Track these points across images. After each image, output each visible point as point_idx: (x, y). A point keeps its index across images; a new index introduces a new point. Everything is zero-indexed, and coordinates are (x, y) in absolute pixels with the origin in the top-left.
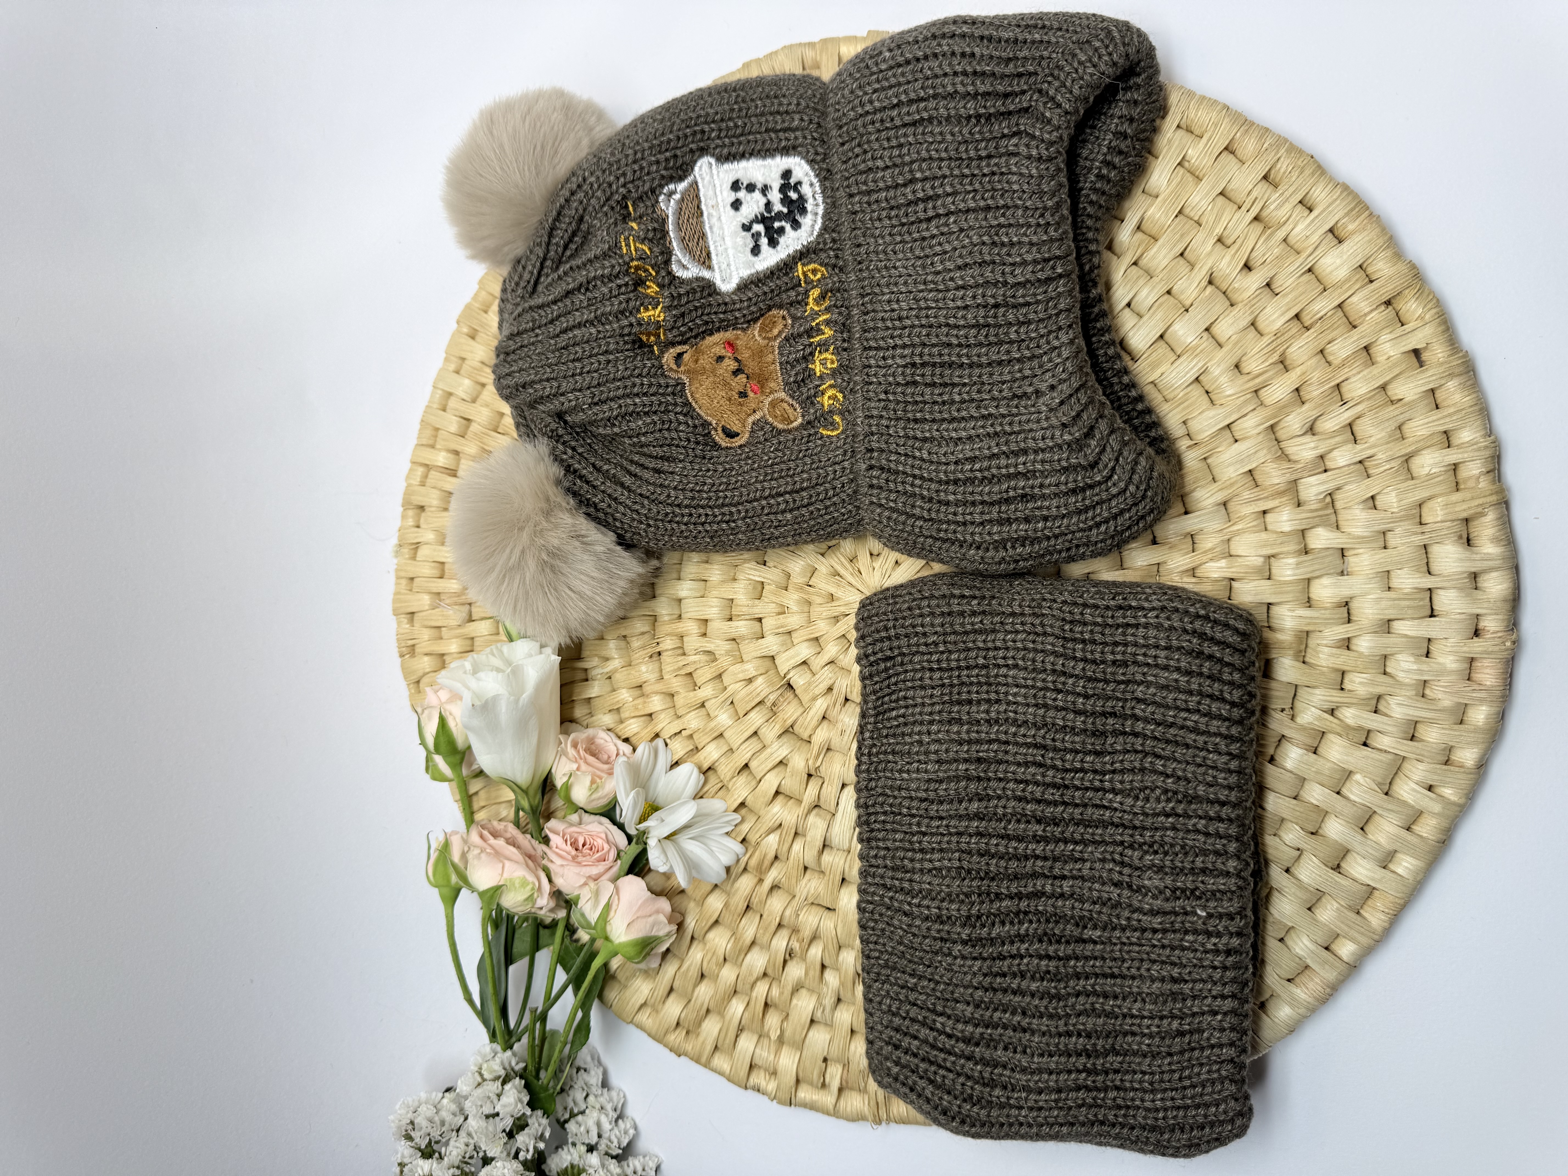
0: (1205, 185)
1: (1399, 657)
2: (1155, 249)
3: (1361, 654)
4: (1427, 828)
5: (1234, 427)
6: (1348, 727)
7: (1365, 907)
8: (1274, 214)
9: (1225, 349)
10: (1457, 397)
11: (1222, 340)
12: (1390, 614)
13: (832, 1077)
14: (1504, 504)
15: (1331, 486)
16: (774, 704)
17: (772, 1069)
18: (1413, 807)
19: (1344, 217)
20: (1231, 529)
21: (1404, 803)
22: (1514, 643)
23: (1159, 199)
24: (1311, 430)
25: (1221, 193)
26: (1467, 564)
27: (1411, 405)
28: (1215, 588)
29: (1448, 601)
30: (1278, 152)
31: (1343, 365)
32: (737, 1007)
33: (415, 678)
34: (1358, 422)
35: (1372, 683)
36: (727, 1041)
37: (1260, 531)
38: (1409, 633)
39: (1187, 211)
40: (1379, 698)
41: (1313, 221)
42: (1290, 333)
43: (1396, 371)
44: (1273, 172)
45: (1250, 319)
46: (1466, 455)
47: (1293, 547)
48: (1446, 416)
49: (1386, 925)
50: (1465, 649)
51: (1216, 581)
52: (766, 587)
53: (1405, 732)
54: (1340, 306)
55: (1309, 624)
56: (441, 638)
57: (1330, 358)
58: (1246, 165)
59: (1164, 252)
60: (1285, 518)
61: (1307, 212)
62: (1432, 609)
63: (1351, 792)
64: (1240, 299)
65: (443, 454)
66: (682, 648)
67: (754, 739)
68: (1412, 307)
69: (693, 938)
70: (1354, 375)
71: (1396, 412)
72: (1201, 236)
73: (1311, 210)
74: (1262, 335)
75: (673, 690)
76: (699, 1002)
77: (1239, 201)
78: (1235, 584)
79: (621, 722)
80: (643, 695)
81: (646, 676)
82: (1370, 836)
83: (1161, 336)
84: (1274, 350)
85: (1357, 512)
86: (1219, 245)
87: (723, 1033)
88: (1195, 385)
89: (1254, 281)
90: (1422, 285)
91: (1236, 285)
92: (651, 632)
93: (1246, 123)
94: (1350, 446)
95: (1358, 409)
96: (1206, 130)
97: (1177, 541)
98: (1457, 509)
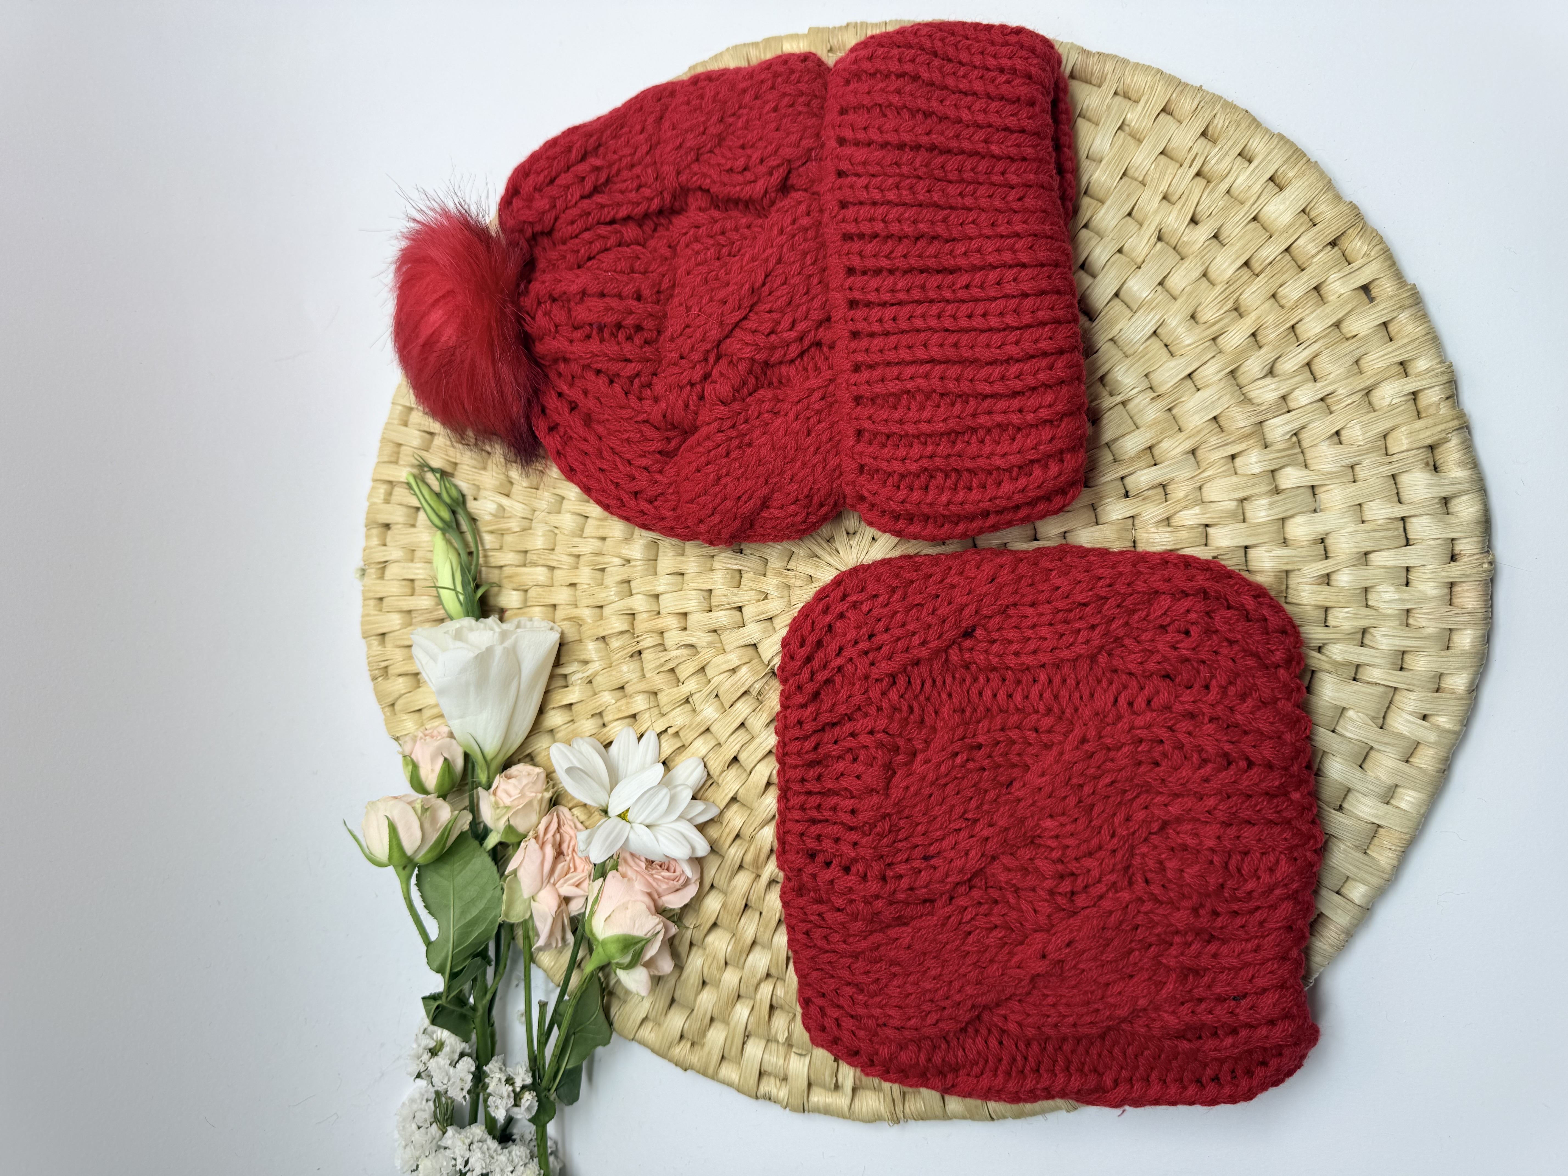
0: (1146, 145)
1: (1380, 588)
2: (1103, 211)
3: (1342, 589)
4: (1426, 760)
5: (1196, 376)
6: (1336, 664)
7: (1371, 847)
8: (1215, 168)
9: (1180, 301)
10: (1410, 328)
11: (1176, 292)
12: (1366, 546)
13: (844, 1077)
14: (1465, 429)
15: (1296, 425)
16: (760, 693)
17: (782, 1075)
18: (1408, 738)
19: (1283, 165)
20: (1202, 476)
21: (1401, 736)
22: (1491, 563)
23: (1103, 163)
24: (1271, 372)
25: (1161, 153)
26: (1437, 489)
27: (1366, 339)
28: (1191, 535)
29: (1421, 527)
30: (1213, 110)
31: (1296, 306)
32: (742, 1012)
33: (390, 700)
34: (1316, 360)
35: (1355, 616)
36: (734, 1050)
37: (1231, 475)
38: (1387, 564)
39: (1131, 172)
40: (1364, 631)
41: (1253, 171)
42: (1242, 280)
43: (1349, 307)
44: (1210, 128)
45: (1201, 269)
46: (1424, 383)
47: (1265, 488)
48: (1401, 347)
49: (1395, 862)
50: (1444, 574)
51: (1192, 528)
52: (745, 575)
53: (1394, 664)
54: (1287, 250)
55: (1287, 564)
56: (414, 657)
57: (1283, 302)
58: (1184, 124)
59: (1112, 212)
60: (1254, 460)
61: (1247, 164)
62: (1407, 539)
63: (1346, 729)
64: (1191, 251)
65: (409, 469)
66: (662, 645)
67: (742, 731)
68: (1357, 245)
69: (691, 944)
70: (1308, 315)
71: (1352, 348)
72: (1146, 195)
73: (1250, 161)
74: (1213, 285)
75: (655, 688)
76: (702, 1011)
77: (1181, 158)
78: (1210, 530)
79: (604, 725)
80: (626, 696)
81: (627, 677)
82: (1370, 773)
83: (1117, 295)
84: (1227, 299)
85: (1324, 448)
86: (1164, 202)
87: (729, 1042)
88: (1154, 339)
89: (1203, 233)
90: (1365, 224)
91: (1185, 239)
92: (630, 632)
93: (1180, 85)
94: (1311, 384)
95: (1315, 347)
96: (1143, 94)
97: (1150, 493)
98: (1422, 436)
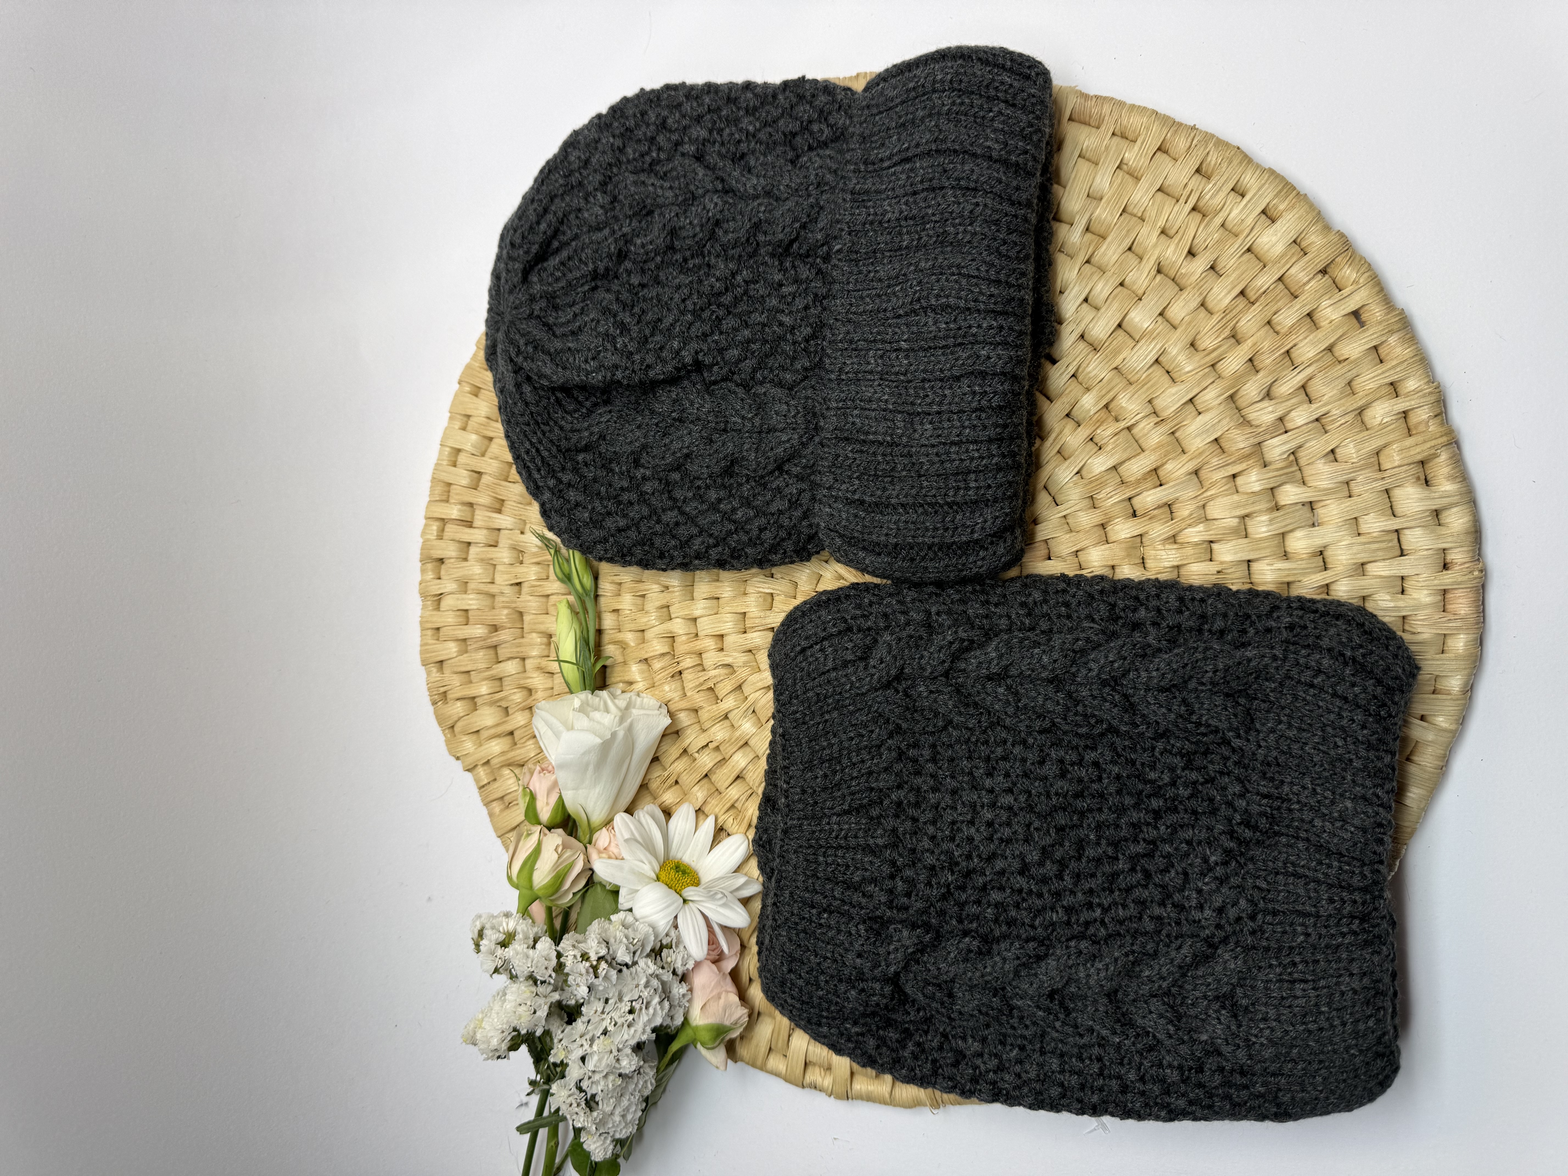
0: (1144, 183)
1: (1377, 597)
2: (1104, 247)
4: (1424, 757)
5: (1197, 401)
8: (1210, 202)
9: (1179, 330)
10: (1398, 350)
11: (1176, 322)
12: (1363, 557)
14: (1454, 443)
15: (1292, 445)
17: (826, 1064)
19: (1273, 199)
20: (1205, 495)
22: (1481, 571)
23: (1103, 201)
24: (1268, 395)
25: (1159, 190)
26: (1428, 503)
27: (1357, 362)
28: (1197, 551)
29: (1414, 538)
30: (1206, 147)
31: (1289, 333)
33: (450, 723)
34: (1310, 383)
36: (781, 1042)
37: (1233, 494)
38: (1383, 573)
39: (1130, 209)
41: (1246, 205)
42: (1238, 309)
43: (1340, 332)
44: (1204, 165)
45: (1200, 299)
46: (1413, 403)
47: (1264, 505)
48: (1390, 369)
50: (1436, 582)
51: (1196, 544)
52: (776, 598)
54: (1280, 279)
55: (1288, 575)
56: (471, 682)
57: (1278, 328)
58: (1179, 162)
59: (1113, 248)
60: (1254, 478)
61: (1240, 198)
62: (1402, 550)
64: (1189, 282)
65: (459, 507)
66: (701, 665)
68: (1347, 273)
70: (1301, 340)
71: (1344, 371)
72: (1145, 230)
73: (1243, 195)
74: (1212, 314)
75: (697, 706)
77: (1176, 195)
78: (1214, 546)
81: (669, 695)
83: (1119, 326)
84: (1224, 326)
85: (1320, 466)
86: (1163, 236)
87: (775, 1035)
88: (1155, 367)
89: (1199, 266)
90: (1354, 252)
91: (1183, 271)
92: (671, 654)
93: (1174, 125)
94: (1306, 406)
95: (1309, 371)
96: (1139, 135)
97: (1156, 512)
98: (1412, 453)
